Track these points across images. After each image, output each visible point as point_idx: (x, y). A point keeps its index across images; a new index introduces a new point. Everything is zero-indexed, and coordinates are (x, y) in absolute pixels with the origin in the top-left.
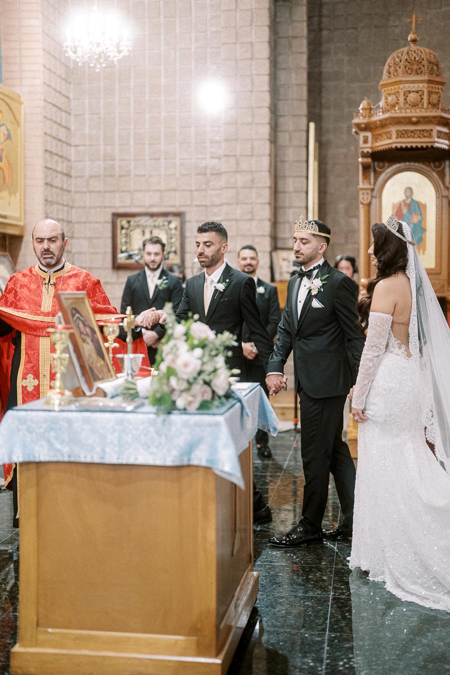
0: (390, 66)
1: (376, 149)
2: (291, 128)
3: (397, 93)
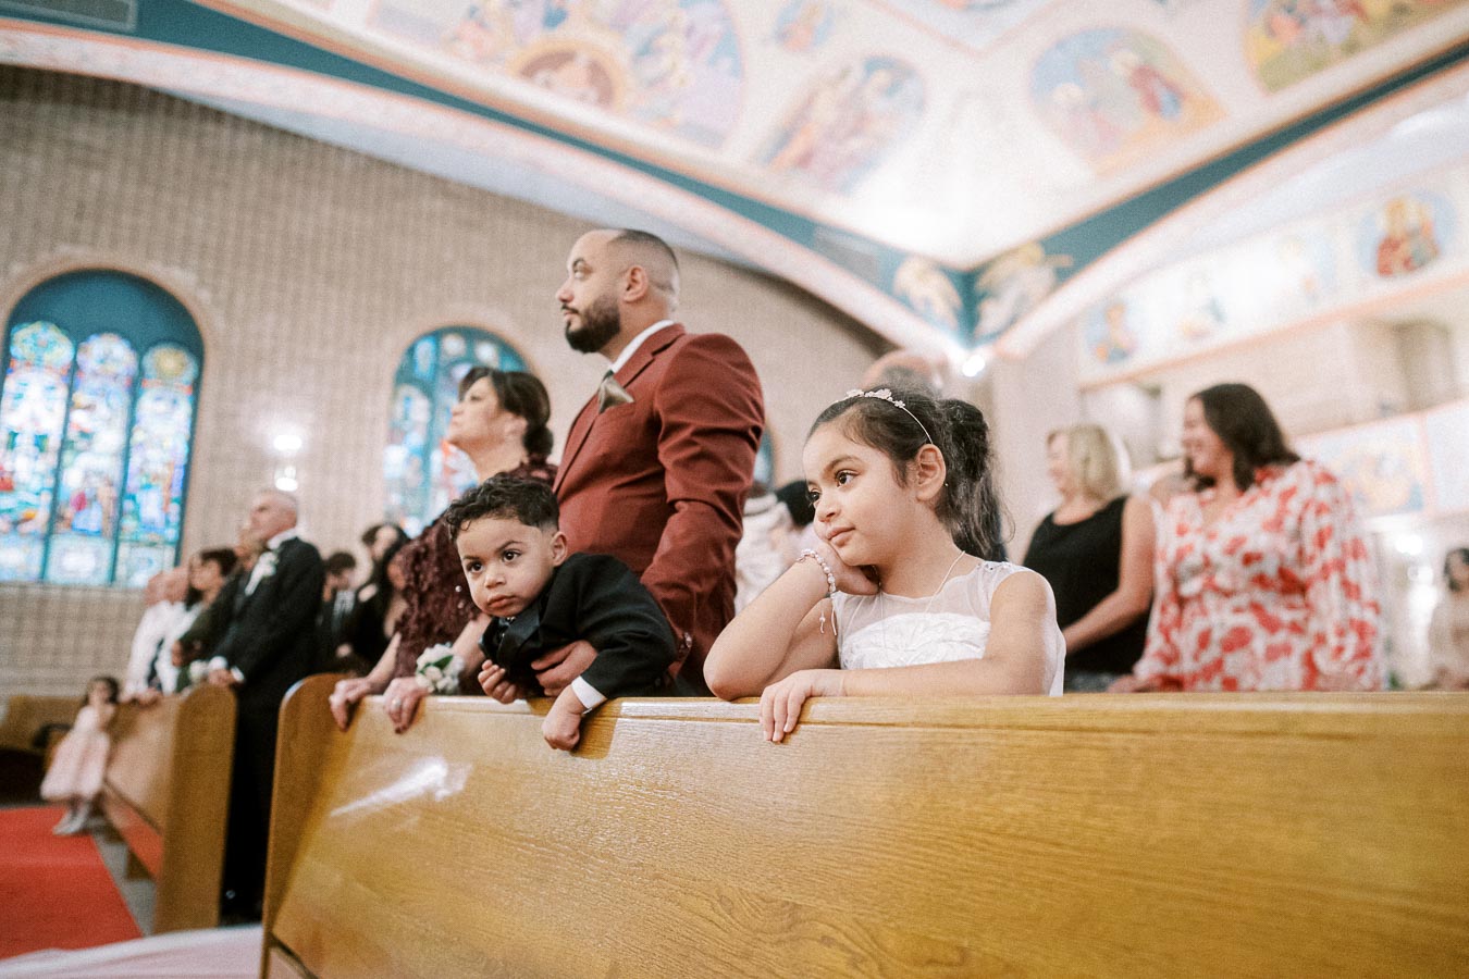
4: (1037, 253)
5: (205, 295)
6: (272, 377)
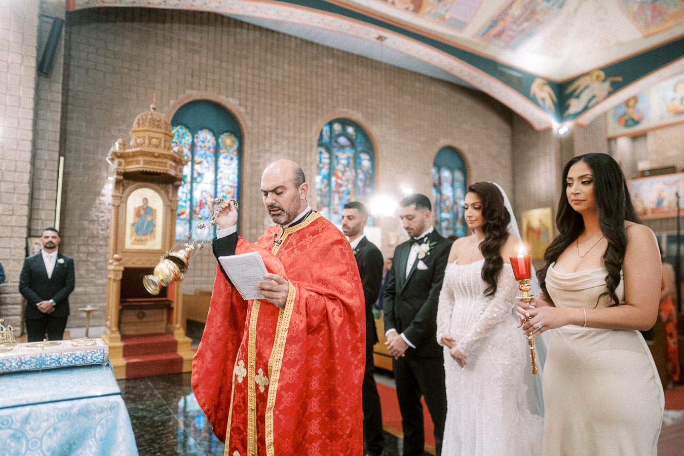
0: (139, 120)
1: (127, 171)
2: (46, 158)
3: (144, 137)
4: (602, 74)
5: (242, 110)
6: (270, 146)
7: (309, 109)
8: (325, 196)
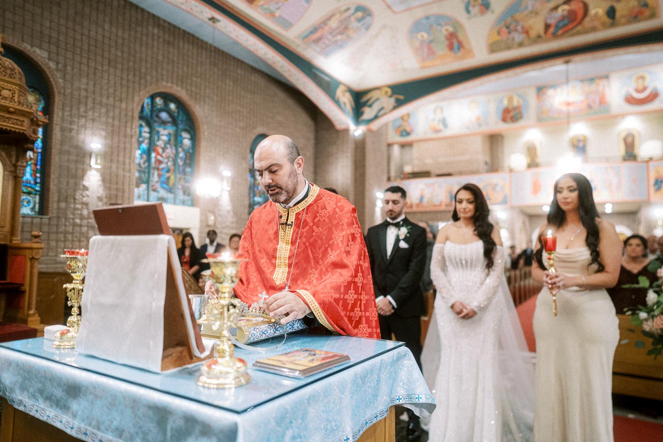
4: (389, 91)
6: (86, 112)
7: (130, 77)
8: (144, 172)
